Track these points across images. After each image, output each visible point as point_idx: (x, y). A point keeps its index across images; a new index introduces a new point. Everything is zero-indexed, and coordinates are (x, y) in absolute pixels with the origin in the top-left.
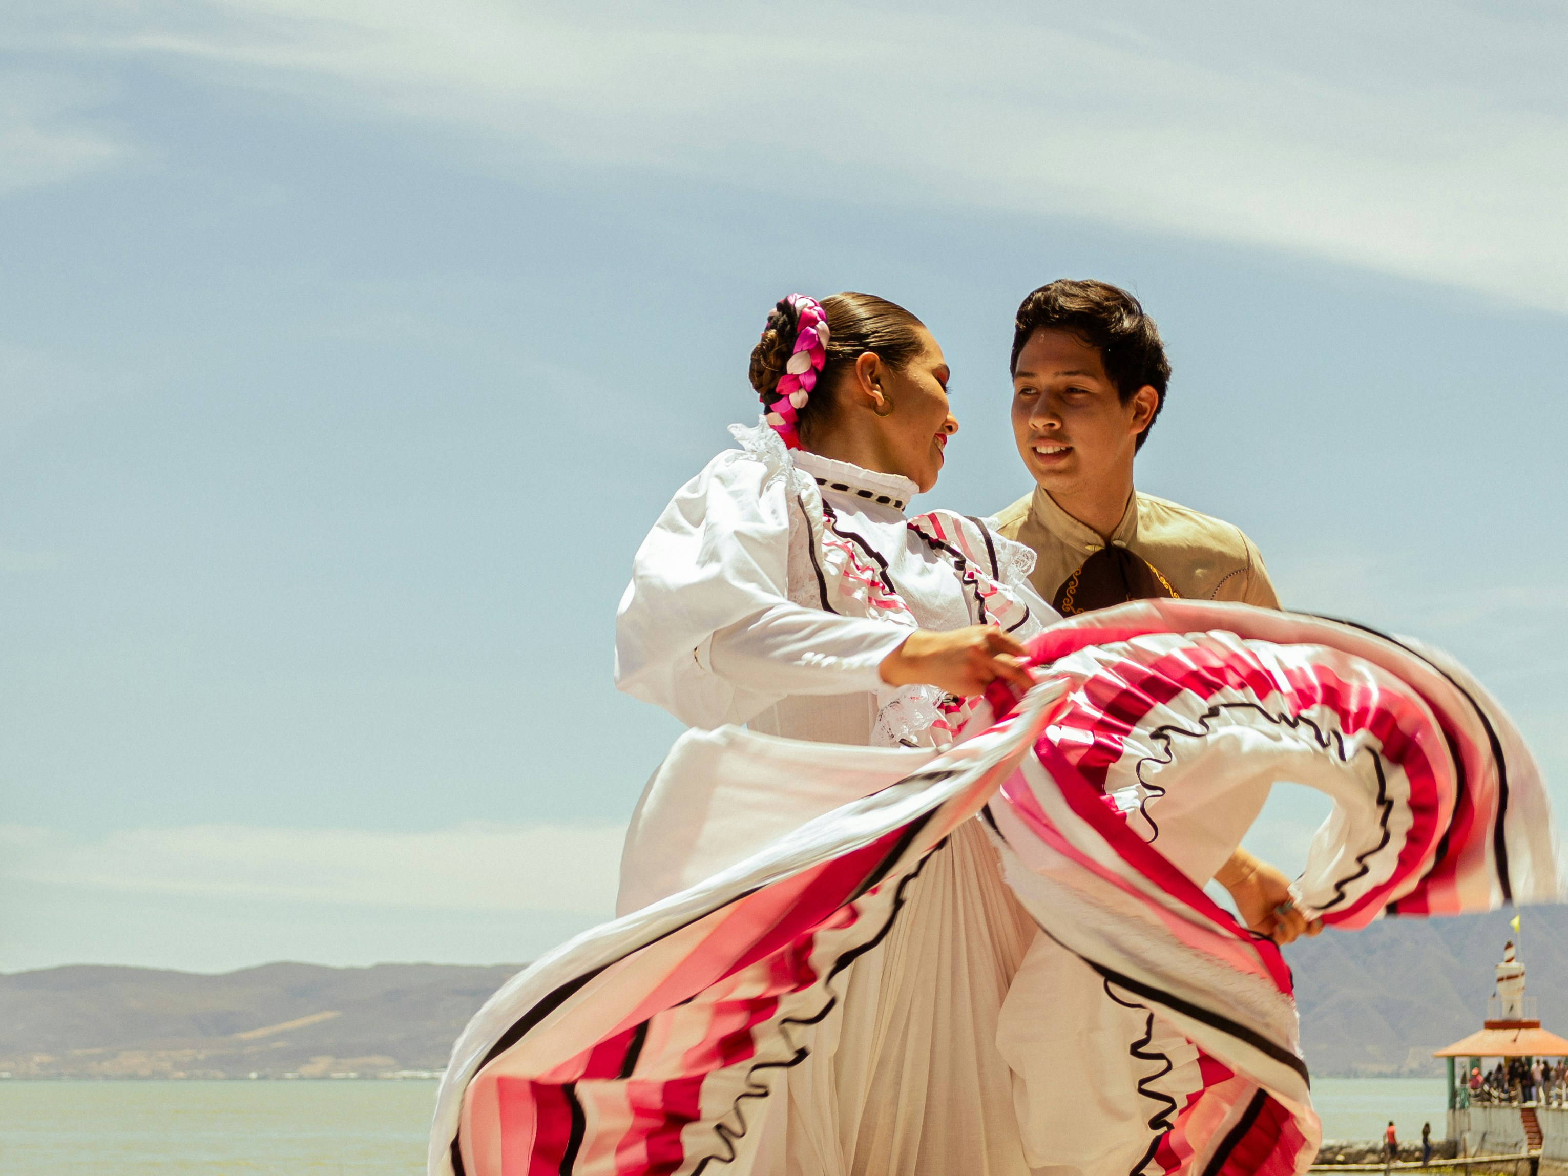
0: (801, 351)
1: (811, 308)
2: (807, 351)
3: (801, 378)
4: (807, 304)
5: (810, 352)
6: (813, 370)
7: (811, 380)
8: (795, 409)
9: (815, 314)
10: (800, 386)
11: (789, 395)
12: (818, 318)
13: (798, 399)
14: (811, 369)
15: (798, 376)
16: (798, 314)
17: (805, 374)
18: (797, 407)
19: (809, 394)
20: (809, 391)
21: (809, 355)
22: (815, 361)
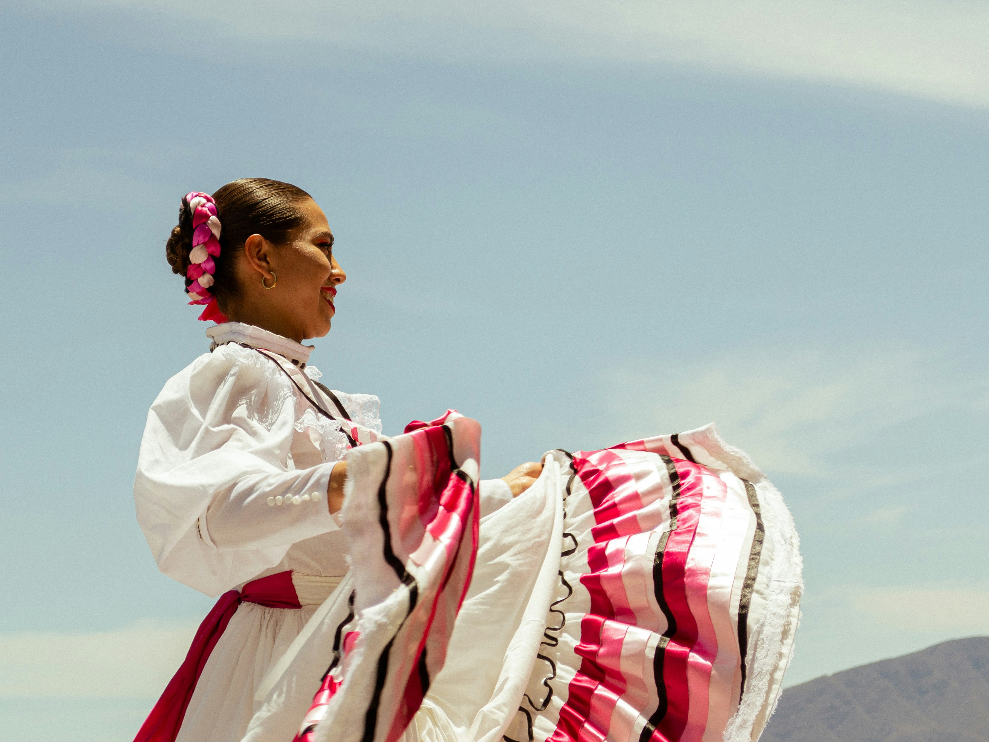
0: (198, 245)
1: (203, 206)
2: (202, 245)
3: (203, 266)
4: (199, 203)
5: (205, 244)
6: (211, 257)
7: (211, 264)
8: (206, 288)
9: (205, 209)
10: (203, 272)
11: (197, 280)
12: (209, 212)
13: (205, 281)
14: (208, 257)
15: (200, 264)
16: (192, 212)
17: (205, 262)
18: (207, 286)
19: (212, 275)
20: (213, 273)
21: (204, 246)
22: (210, 250)
